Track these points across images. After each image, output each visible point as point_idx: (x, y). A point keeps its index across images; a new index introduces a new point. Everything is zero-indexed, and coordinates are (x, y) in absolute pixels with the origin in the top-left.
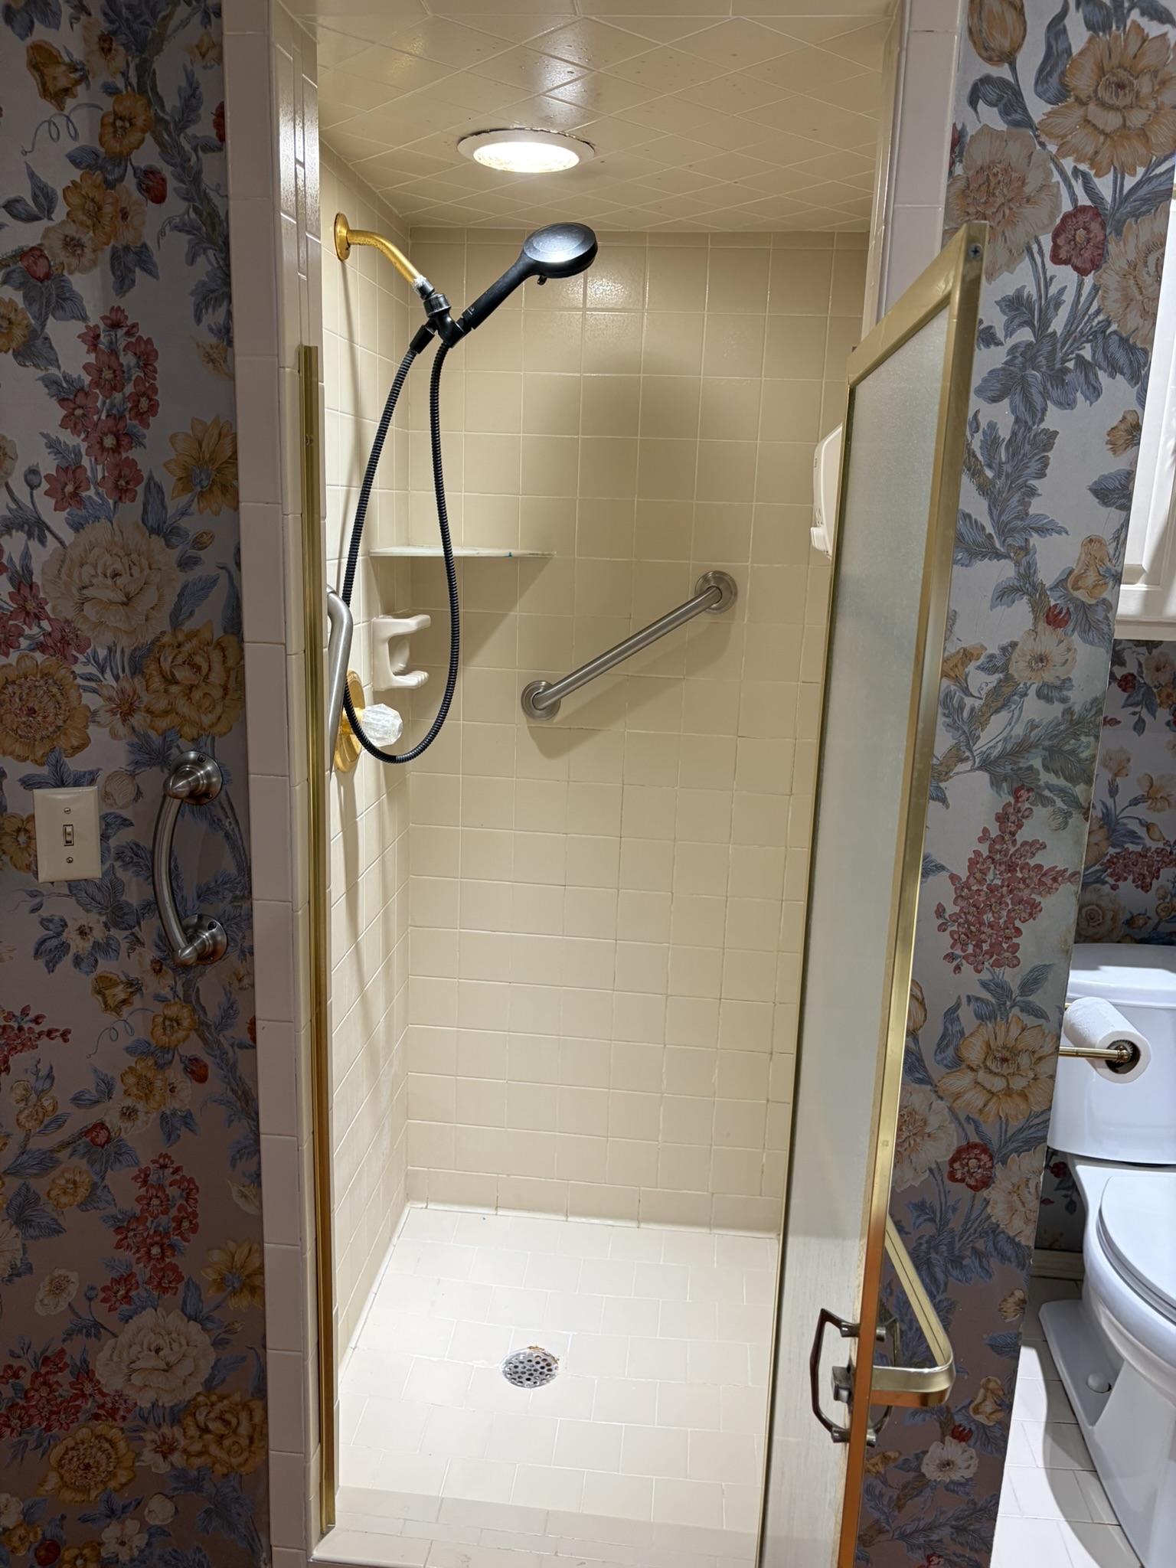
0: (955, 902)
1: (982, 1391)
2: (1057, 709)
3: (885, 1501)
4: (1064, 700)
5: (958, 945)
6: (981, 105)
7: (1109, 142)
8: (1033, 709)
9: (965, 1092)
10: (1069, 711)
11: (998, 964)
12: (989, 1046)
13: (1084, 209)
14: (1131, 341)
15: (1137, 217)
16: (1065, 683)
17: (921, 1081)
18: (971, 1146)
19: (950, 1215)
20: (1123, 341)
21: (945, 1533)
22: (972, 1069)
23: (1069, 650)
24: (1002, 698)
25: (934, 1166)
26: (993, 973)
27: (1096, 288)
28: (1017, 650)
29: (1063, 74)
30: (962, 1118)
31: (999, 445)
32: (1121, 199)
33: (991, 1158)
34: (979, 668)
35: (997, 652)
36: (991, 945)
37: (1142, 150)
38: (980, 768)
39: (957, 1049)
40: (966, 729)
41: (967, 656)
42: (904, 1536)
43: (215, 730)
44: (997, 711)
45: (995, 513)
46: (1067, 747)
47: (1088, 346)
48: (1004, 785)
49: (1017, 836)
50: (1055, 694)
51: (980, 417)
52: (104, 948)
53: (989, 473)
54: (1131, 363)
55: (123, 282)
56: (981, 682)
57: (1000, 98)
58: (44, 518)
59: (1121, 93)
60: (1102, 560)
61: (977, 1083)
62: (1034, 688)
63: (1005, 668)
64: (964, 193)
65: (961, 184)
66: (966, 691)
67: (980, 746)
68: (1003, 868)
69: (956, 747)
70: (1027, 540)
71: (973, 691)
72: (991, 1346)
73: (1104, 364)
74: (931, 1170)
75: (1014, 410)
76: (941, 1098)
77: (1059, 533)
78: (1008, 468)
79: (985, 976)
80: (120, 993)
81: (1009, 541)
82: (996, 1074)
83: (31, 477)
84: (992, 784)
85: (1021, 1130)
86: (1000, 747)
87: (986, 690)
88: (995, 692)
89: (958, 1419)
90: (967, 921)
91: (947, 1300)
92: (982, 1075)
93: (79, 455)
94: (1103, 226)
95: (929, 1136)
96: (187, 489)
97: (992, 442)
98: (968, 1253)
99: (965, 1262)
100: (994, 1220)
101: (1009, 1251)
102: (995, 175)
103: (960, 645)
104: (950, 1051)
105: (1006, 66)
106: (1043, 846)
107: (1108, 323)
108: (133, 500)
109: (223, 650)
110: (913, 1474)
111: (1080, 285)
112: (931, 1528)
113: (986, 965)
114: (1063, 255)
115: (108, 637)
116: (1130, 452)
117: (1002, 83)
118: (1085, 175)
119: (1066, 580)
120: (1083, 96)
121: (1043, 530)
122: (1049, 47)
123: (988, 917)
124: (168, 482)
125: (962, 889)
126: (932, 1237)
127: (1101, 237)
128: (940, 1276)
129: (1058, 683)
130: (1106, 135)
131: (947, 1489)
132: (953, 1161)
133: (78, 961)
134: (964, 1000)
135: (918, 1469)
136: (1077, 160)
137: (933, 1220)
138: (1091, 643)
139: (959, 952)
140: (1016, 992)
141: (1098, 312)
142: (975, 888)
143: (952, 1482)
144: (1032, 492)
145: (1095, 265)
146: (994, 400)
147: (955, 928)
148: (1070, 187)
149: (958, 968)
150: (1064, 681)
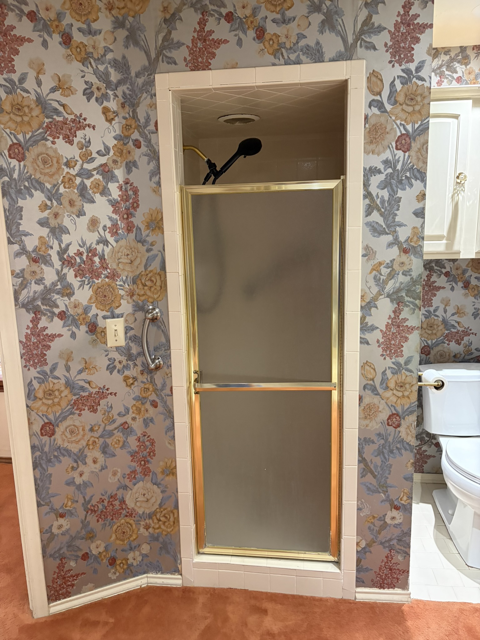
0: (382, 338)
1: (402, 493)
2: (408, 278)
3: (375, 531)
4: (410, 275)
5: (384, 351)
6: (372, 107)
7: (410, 115)
8: (402, 278)
9: (390, 397)
10: (412, 278)
11: (397, 356)
12: (396, 382)
13: (404, 134)
14: (421, 170)
15: (419, 135)
16: (410, 270)
17: (376, 394)
18: (393, 414)
19: (388, 436)
20: (418, 171)
21: (394, 542)
22: (392, 390)
23: (410, 260)
24: (392, 275)
25: (382, 421)
26: (396, 359)
27: (409, 156)
28: (395, 261)
29: (395, 97)
30: (390, 405)
31: (385, 202)
32: (414, 131)
33: (400, 418)
34: (384, 267)
35: (389, 262)
36: (394, 351)
37: (419, 117)
38: (387, 297)
39: (386, 384)
40: (382, 285)
41: (380, 264)
42: (382, 543)
43: (158, 299)
44: (391, 280)
45: (386, 222)
46: (412, 289)
47: (408, 172)
48: (395, 302)
49: (400, 317)
50: (408, 273)
51: (379, 194)
52: (126, 367)
53: (383, 210)
54: (421, 177)
55: (129, 171)
56: (385, 271)
57: (378, 105)
58: (108, 239)
59: (412, 101)
60: (418, 233)
61: (394, 394)
62: (401, 272)
63: (392, 267)
64: (369, 132)
65: (368, 130)
66: (381, 274)
67: (386, 290)
68: (396, 327)
69: (379, 291)
70: (395, 229)
71: (383, 274)
72: (405, 478)
73: (413, 177)
74: (381, 423)
75: (388, 192)
76: (383, 399)
77: (405, 226)
78: (388, 208)
79: (393, 360)
80: (131, 381)
81: (390, 229)
82: (399, 391)
83: (104, 228)
84: (391, 301)
85: (408, 408)
86: (392, 290)
87: (387, 273)
88: (389, 274)
89: (396, 503)
90: (386, 344)
91: (389, 464)
92: (395, 392)
93: (117, 221)
94: (410, 139)
95: (380, 411)
96: (148, 229)
97: (383, 201)
98: (395, 448)
99: (394, 452)
100: (402, 437)
101: (408, 447)
102: (378, 126)
103: (378, 261)
104: (385, 385)
105: (379, 96)
106: (408, 320)
107: (414, 166)
108: (132, 233)
109: (160, 275)
110: (382, 522)
111: (404, 156)
112: (390, 540)
113: (393, 357)
114: (399, 147)
115: (126, 273)
116: (423, 202)
117: (378, 101)
118: (403, 125)
119: (408, 240)
120: (401, 103)
121: (401, 225)
122: (391, 90)
123: (393, 342)
124: (142, 227)
125: (384, 334)
126: (383, 444)
127: (409, 142)
128: (387, 456)
129: (408, 270)
130: (409, 113)
131: (394, 526)
132: (388, 419)
133: (119, 371)
134: (387, 368)
135: (384, 520)
136: (401, 121)
137: (383, 439)
138: (417, 258)
139: (385, 353)
140: (403, 365)
141: (410, 163)
142: (388, 333)
143: (395, 524)
144: (396, 215)
145: (408, 150)
146: (383, 189)
147: (383, 346)
148: (399, 128)
149: (385, 359)
150: (410, 269)
